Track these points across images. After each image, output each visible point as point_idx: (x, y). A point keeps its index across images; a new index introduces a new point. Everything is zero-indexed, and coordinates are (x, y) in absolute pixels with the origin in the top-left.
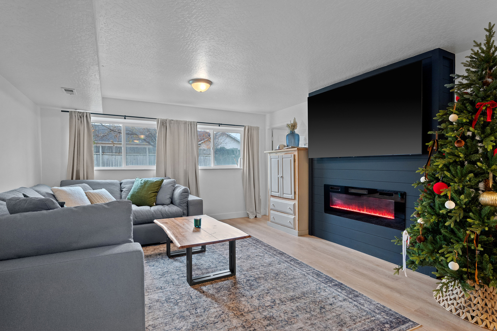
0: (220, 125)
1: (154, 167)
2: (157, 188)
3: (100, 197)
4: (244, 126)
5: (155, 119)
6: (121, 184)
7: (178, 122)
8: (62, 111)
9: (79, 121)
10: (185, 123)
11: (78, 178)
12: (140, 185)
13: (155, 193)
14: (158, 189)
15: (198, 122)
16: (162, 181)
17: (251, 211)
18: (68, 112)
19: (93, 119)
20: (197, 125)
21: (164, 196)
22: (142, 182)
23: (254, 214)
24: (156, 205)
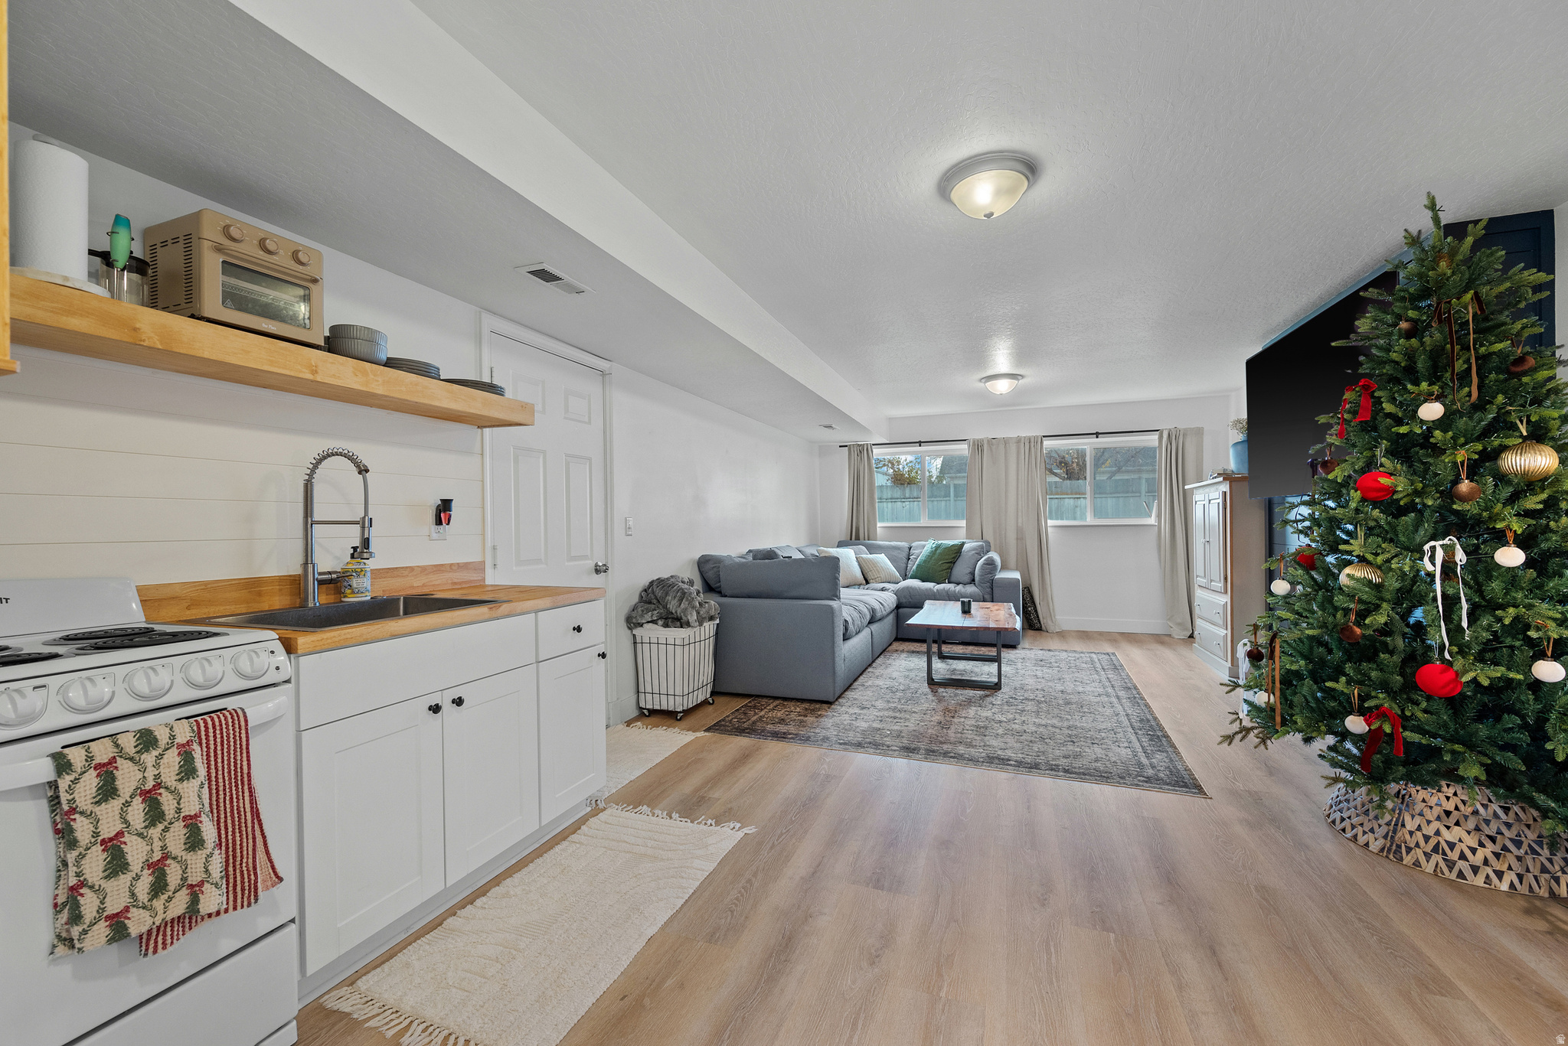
0: (1097, 435)
1: (963, 523)
2: (954, 556)
3: (874, 564)
4: (1158, 430)
5: (965, 440)
6: (910, 548)
7: (1006, 441)
8: (840, 446)
9: (859, 458)
10: (1019, 440)
11: (857, 538)
12: (930, 550)
13: (949, 564)
14: (953, 558)
15: (1044, 436)
16: (963, 544)
17: (1179, 621)
18: (846, 446)
19: (877, 452)
20: (1042, 442)
21: (961, 570)
22: (934, 546)
23: (1186, 629)
24: (949, 583)
